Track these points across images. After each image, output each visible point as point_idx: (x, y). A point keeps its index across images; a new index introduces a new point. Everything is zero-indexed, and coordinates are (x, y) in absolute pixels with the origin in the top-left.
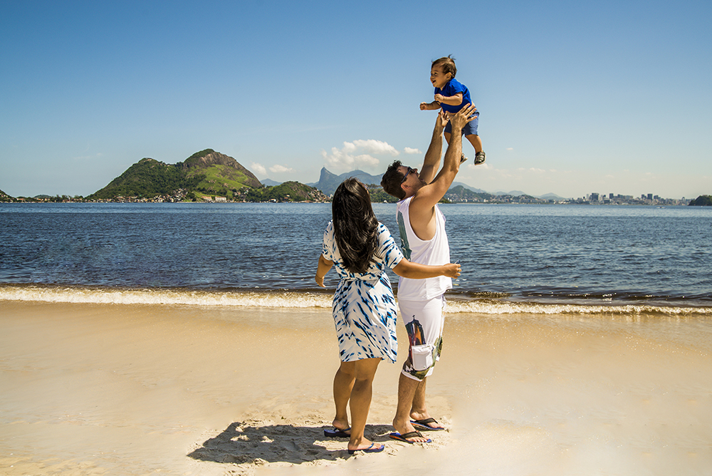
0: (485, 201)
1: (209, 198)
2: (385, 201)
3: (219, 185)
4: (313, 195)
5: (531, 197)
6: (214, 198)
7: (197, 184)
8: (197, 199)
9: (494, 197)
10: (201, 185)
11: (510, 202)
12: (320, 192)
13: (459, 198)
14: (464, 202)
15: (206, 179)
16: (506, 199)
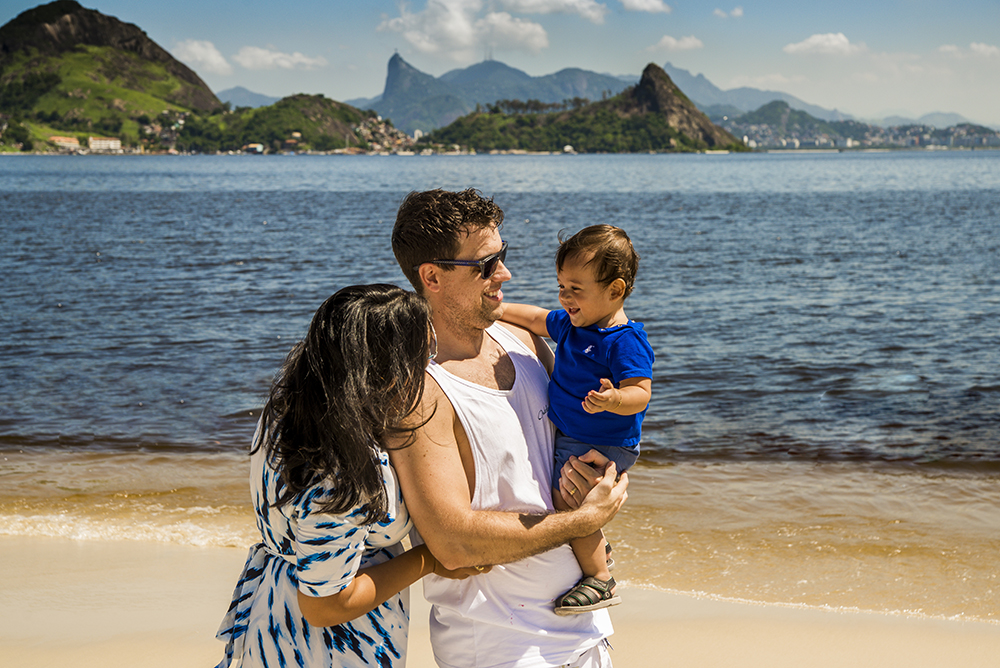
0: (849, 143)
1: (70, 142)
2: (568, 148)
3: (98, 103)
4: (366, 132)
5: (983, 131)
6: (84, 142)
7: (33, 101)
8: (36, 144)
9: (875, 131)
10: (45, 105)
11: (923, 144)
12: (387, 123)
13: (777, 135)
14: (791, 146)
15: (61, 87)
16: (910, 138)
